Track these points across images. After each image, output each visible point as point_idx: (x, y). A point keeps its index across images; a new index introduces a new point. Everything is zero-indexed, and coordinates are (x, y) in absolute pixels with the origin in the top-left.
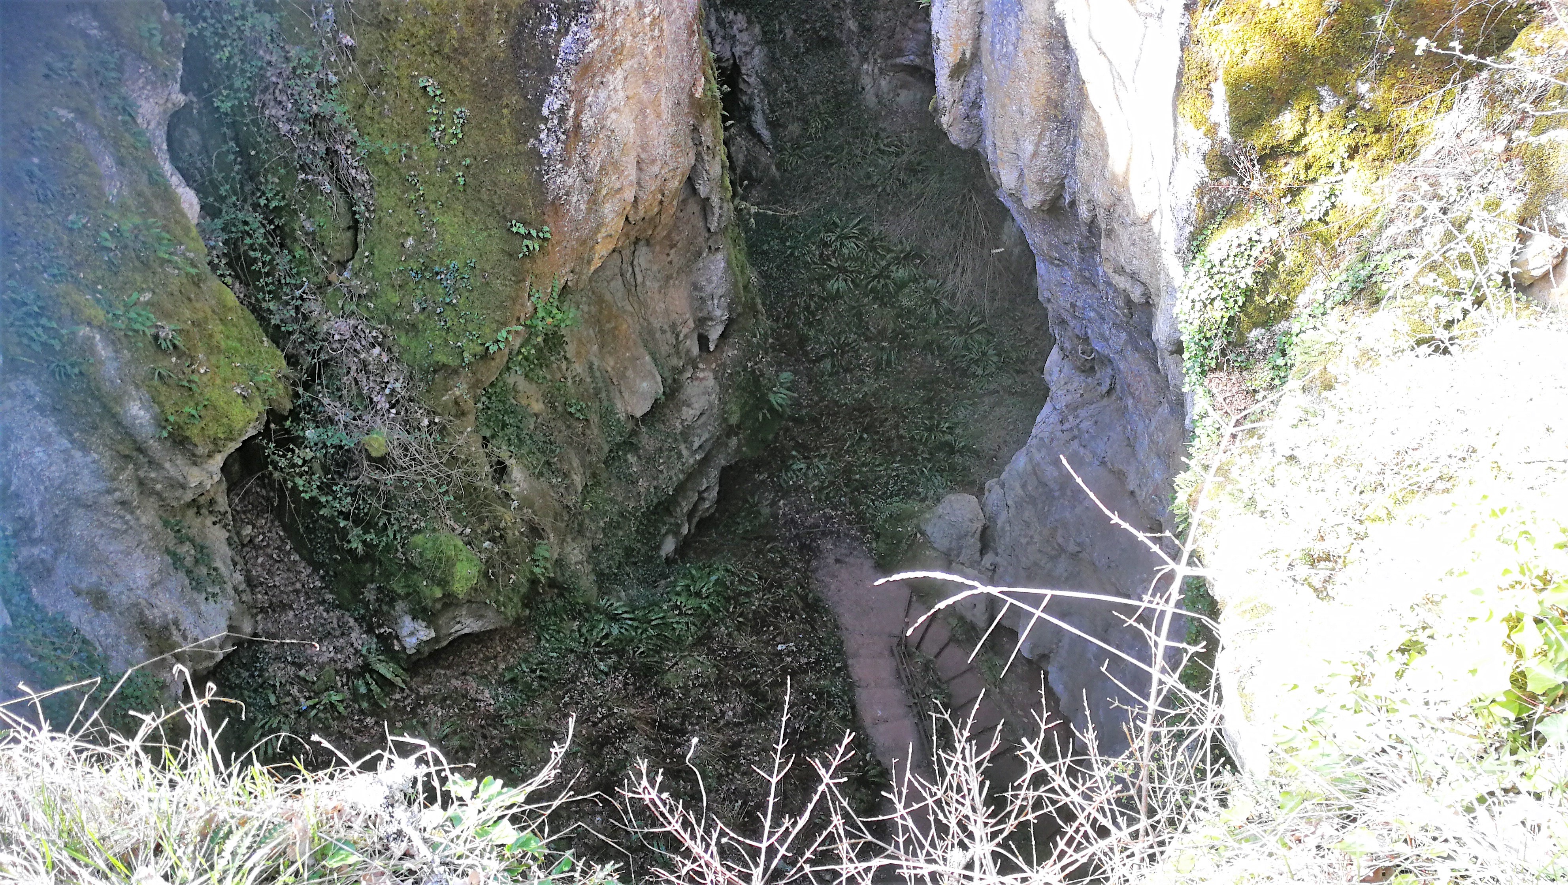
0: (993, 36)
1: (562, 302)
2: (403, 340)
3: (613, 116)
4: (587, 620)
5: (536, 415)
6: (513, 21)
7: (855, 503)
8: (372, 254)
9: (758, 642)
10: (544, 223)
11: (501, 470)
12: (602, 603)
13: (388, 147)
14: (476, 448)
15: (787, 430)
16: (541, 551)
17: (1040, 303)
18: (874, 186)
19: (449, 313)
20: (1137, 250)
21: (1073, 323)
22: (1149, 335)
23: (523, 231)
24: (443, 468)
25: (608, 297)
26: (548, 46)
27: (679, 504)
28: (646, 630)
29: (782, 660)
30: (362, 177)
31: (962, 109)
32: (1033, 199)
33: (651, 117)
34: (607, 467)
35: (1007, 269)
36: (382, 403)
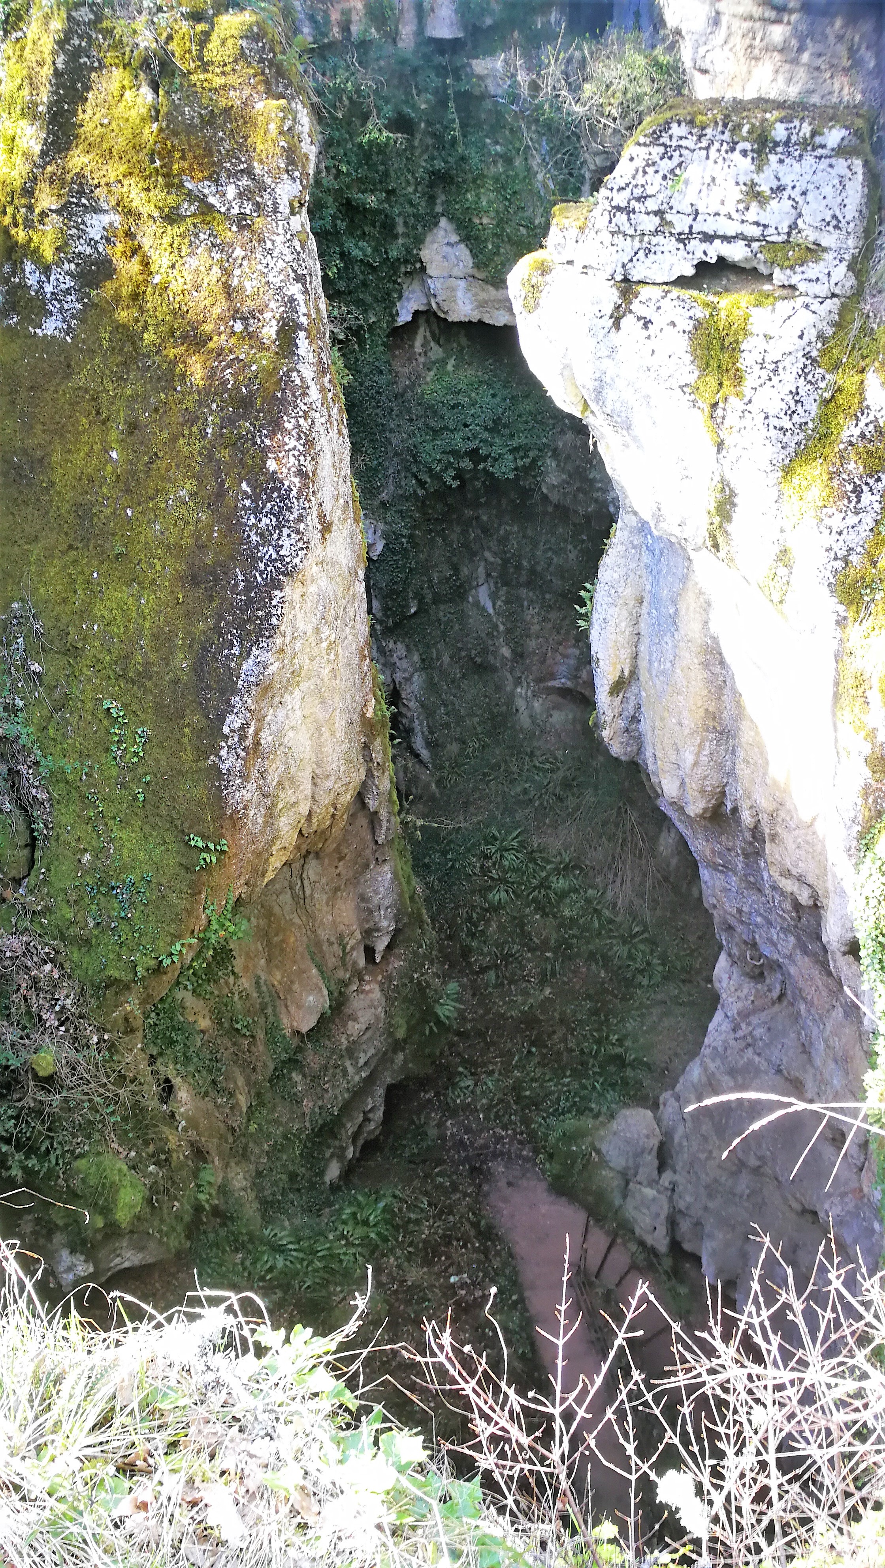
0: (651, 655)
1: (234, 915)
2: (75, 956)
3: (291, 734)
4: (250, 1252)
5: (203, 1032)
6: (196, 647)
7: (526, 1121)
8: (48, 870)
9: (429, 1273)
10: (222, 836)
11: (168, 1090)
12: (267, 1232)
13: (69, 765)
14: (143, 1066)
15: (452, 1045)
16: (207, 1176)
17: (707, 911)
18: (530, 800)
19: (124, 927)
20: (803, 853)
21: (740, 928)
22: (819, 938)
23: (201, 844)
24: (110, 1086)
25: (277, 910)
26: (230, 668)
27: (344, 1126)
28: (312, 1262)
29: (455, 1294)
30: (42, 796)
31: (621, 723)
32: (696, 807)
33: (326, 734)
34: (272, 1086)
35: (666, 879)
36: (51, 1020)
